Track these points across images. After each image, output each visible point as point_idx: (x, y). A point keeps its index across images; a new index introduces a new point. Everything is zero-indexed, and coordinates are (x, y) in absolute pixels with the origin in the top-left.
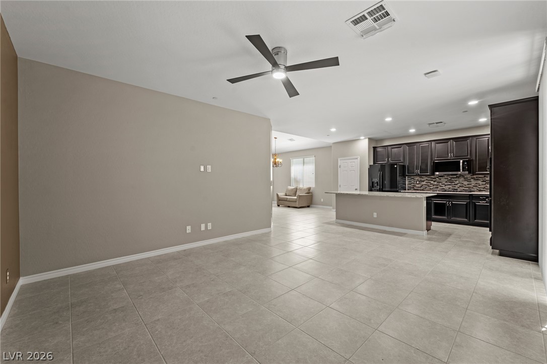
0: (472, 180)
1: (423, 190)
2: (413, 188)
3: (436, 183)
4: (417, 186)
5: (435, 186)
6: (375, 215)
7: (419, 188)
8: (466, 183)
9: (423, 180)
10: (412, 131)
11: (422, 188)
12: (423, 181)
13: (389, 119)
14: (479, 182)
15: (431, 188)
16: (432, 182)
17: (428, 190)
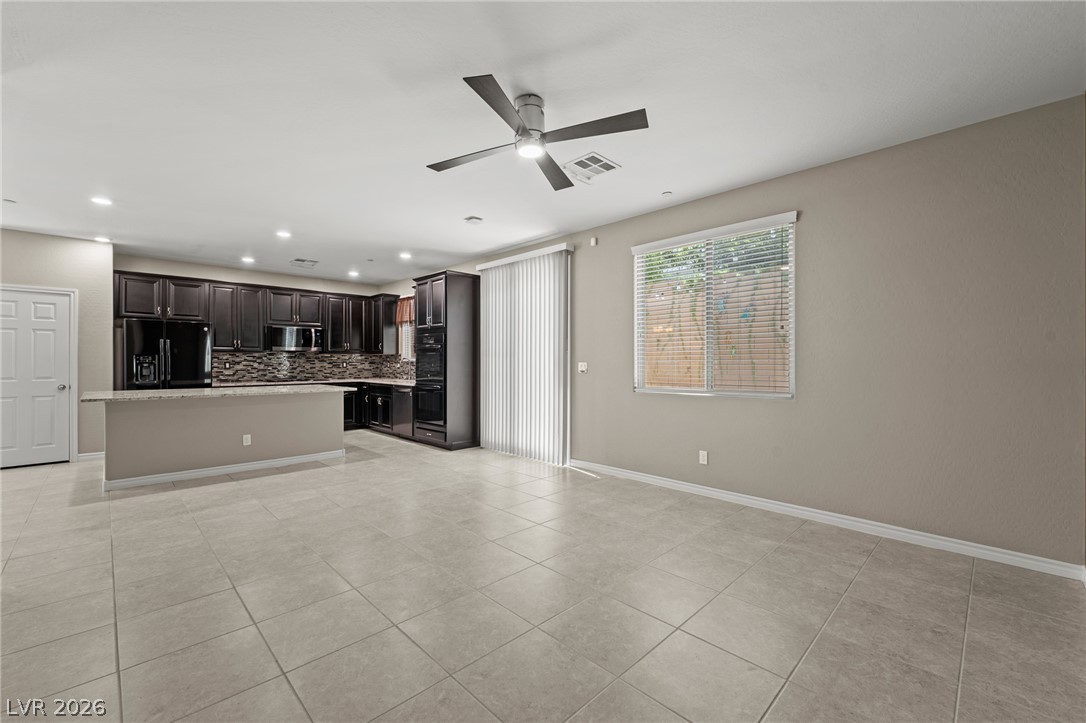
0: (316, 361)
1: (237, 381)
2: (217, 377)
3: (262, 367)
4: (226, 372)
5: (260, 373)
6: (247, 440)
7: (230, 378)
8: (308, 366)
9: (238, 360)
10: (248, 260)
11: (235, 377)
12: (239, 363)
13: (284, 235)
14: (325, 364)
15: (254, 375)
16: (256, 365)
17: (247, 381)
